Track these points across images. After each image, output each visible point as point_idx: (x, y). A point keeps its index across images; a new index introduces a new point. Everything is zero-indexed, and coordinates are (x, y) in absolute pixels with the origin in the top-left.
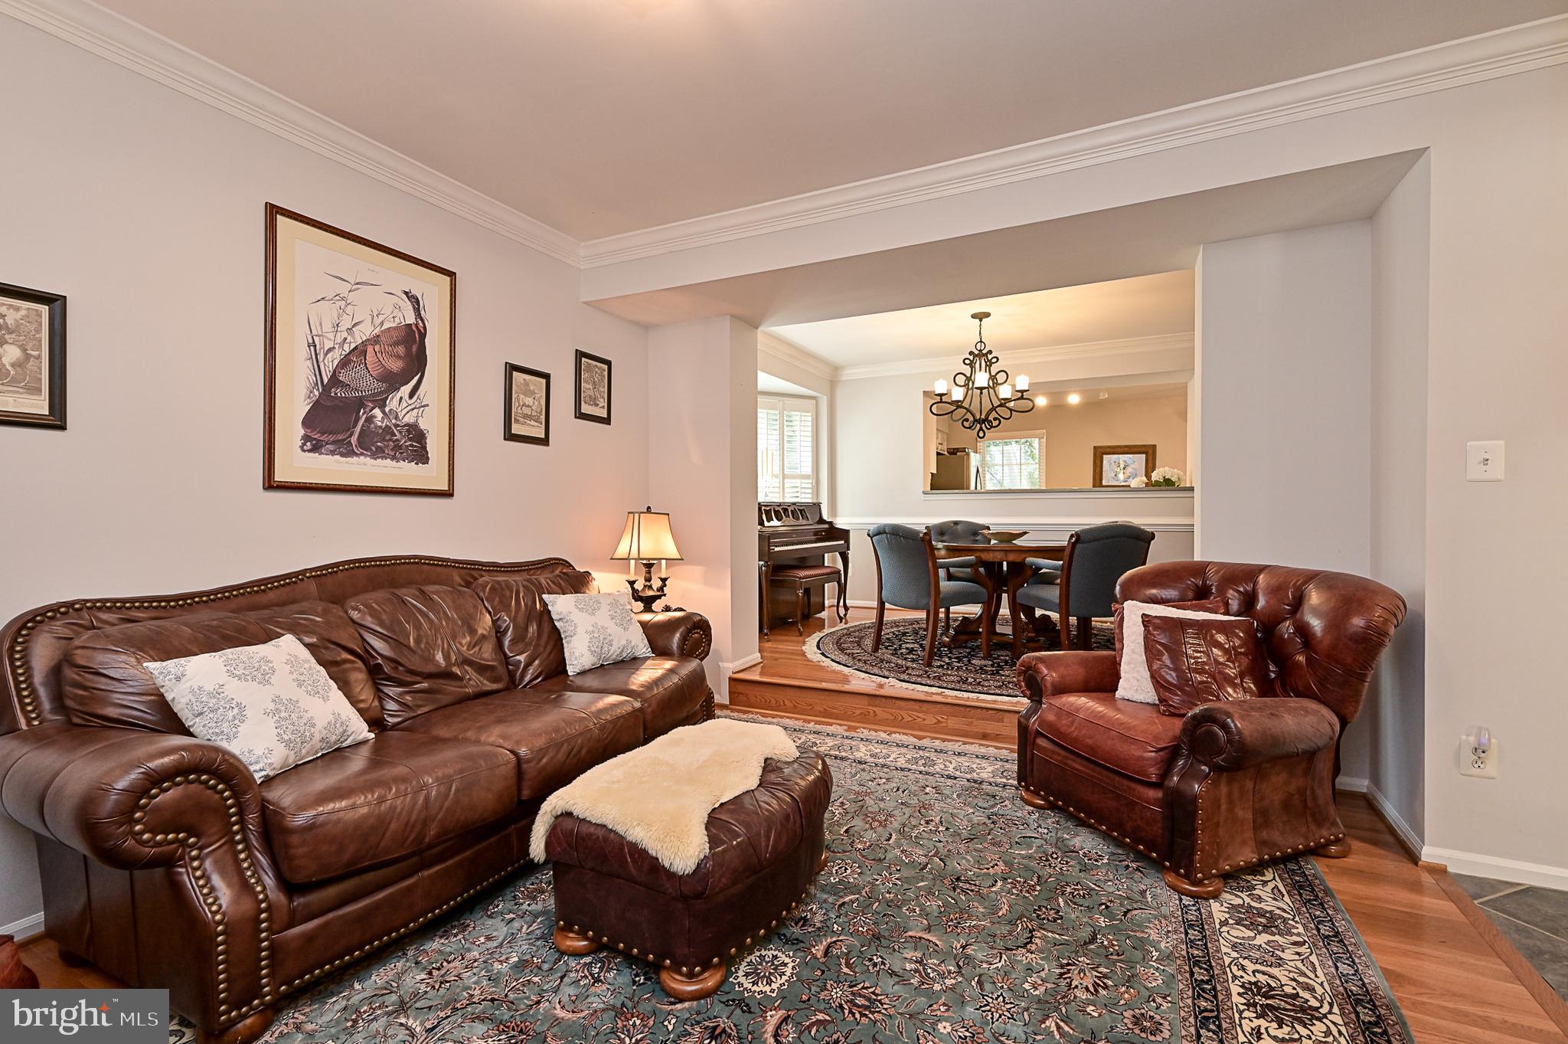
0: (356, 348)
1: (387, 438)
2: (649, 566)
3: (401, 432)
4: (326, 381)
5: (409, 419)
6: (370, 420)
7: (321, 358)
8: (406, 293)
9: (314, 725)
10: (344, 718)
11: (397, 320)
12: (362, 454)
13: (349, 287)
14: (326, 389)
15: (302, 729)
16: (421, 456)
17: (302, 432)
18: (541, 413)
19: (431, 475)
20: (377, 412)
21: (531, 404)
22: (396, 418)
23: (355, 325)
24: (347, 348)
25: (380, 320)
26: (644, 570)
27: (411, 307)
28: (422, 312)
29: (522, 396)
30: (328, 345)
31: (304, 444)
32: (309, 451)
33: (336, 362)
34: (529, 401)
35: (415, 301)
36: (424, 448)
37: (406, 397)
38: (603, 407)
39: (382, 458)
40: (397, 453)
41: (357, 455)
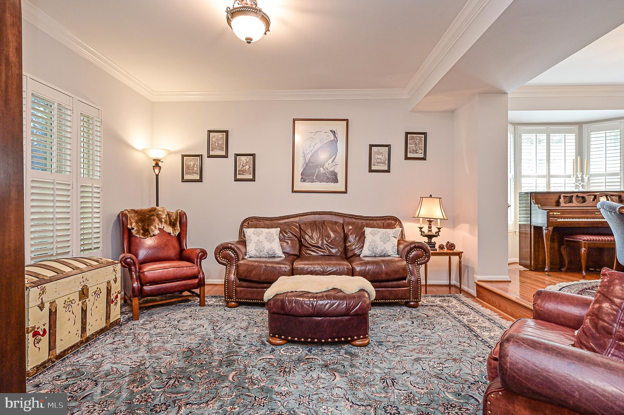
0: (315, 151)
1: (325, 176)
2: (430, 222)
3: (329, 174)
4: (307, 162)
5: (332, 169)
6: (319, 171)
7: (306, 156)
8: (331, 131)
9: (264, 248)
10: (274, 249)
11: (328, 140)
12: (317, 181)
13: (313, 134)
14: (307, 164)
15: (261, 248)
16: (336, 181)
17: (301, 177)
18: (386, 160)
19: (340, 186)
20: (322, 169)
21: (381, 158)
22: (327, 170)
23: (315, 144)
24: (313, 152)
25: (323, 141)
26: (428, 223)
27: (333, 135)
28: (336, 135)
29: (376, 155)
30: (308, 152)
31: (301, 180)
32: (303, 182)
33: (310, 156)
34: (380, 157)
35: (333, 132)
36: (337, 178)
37: (331, 163)
38: (422, 153)
39: (323, 182)
40: (328, 180)
41: (316, 182)
